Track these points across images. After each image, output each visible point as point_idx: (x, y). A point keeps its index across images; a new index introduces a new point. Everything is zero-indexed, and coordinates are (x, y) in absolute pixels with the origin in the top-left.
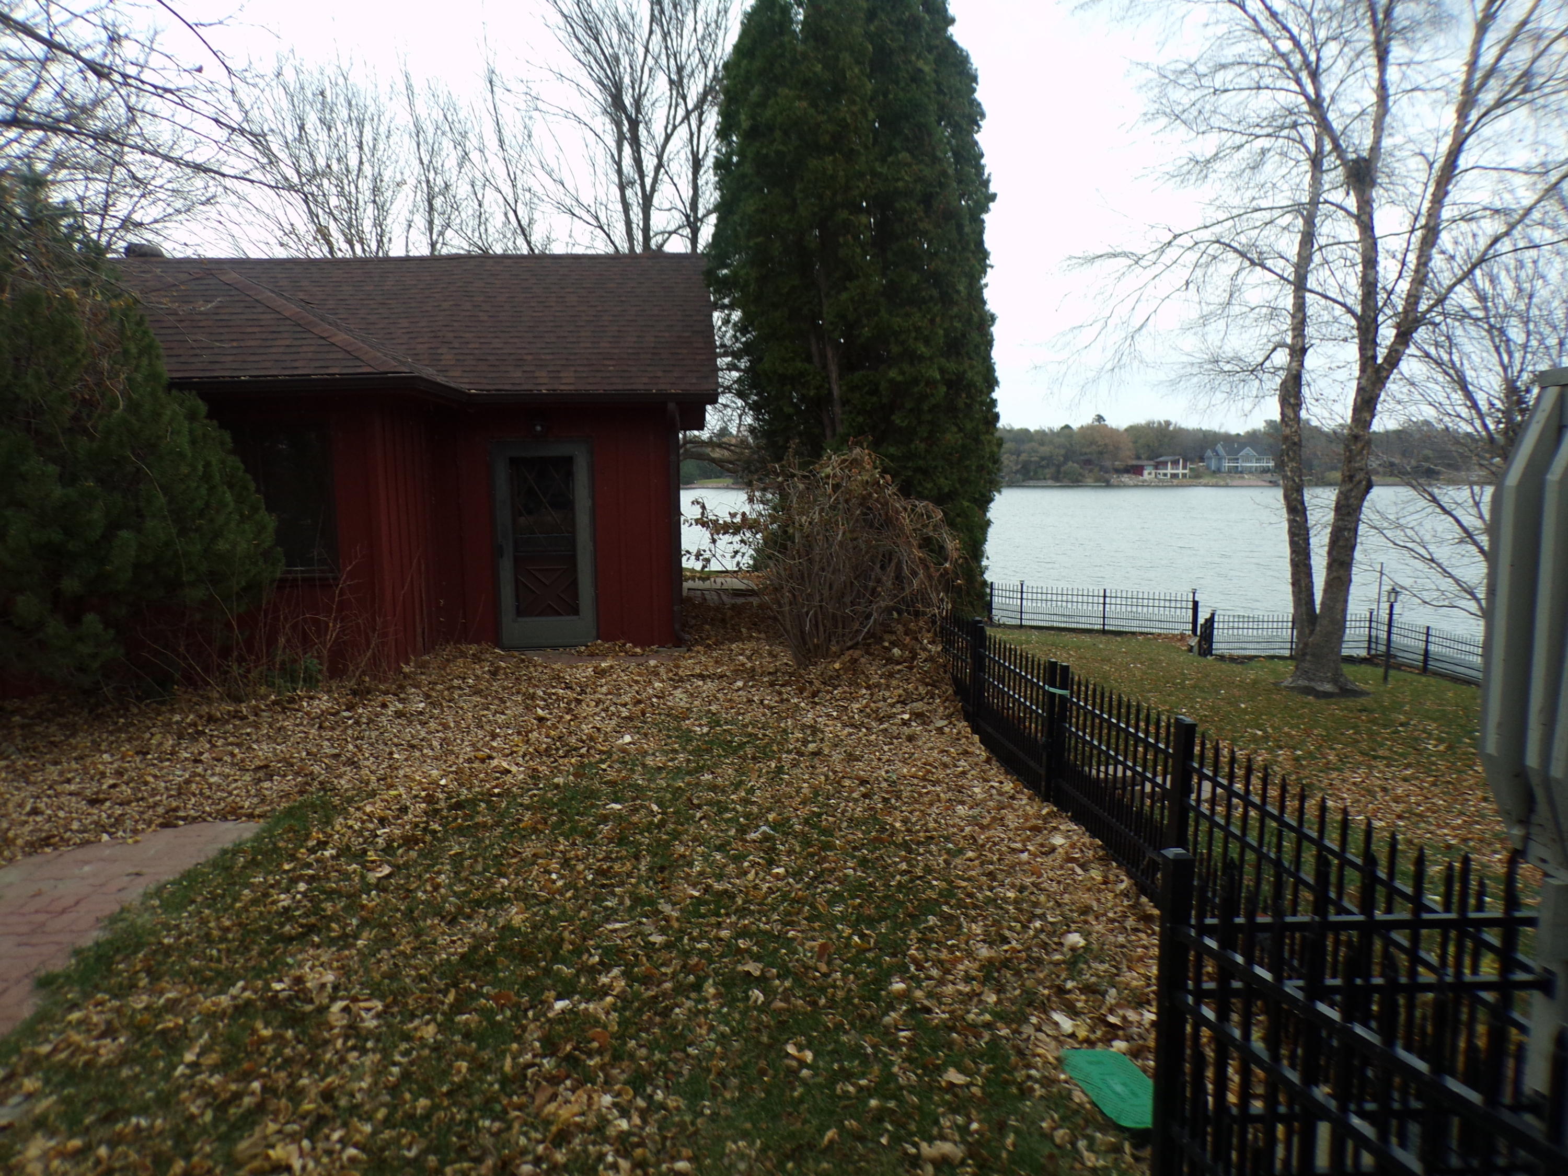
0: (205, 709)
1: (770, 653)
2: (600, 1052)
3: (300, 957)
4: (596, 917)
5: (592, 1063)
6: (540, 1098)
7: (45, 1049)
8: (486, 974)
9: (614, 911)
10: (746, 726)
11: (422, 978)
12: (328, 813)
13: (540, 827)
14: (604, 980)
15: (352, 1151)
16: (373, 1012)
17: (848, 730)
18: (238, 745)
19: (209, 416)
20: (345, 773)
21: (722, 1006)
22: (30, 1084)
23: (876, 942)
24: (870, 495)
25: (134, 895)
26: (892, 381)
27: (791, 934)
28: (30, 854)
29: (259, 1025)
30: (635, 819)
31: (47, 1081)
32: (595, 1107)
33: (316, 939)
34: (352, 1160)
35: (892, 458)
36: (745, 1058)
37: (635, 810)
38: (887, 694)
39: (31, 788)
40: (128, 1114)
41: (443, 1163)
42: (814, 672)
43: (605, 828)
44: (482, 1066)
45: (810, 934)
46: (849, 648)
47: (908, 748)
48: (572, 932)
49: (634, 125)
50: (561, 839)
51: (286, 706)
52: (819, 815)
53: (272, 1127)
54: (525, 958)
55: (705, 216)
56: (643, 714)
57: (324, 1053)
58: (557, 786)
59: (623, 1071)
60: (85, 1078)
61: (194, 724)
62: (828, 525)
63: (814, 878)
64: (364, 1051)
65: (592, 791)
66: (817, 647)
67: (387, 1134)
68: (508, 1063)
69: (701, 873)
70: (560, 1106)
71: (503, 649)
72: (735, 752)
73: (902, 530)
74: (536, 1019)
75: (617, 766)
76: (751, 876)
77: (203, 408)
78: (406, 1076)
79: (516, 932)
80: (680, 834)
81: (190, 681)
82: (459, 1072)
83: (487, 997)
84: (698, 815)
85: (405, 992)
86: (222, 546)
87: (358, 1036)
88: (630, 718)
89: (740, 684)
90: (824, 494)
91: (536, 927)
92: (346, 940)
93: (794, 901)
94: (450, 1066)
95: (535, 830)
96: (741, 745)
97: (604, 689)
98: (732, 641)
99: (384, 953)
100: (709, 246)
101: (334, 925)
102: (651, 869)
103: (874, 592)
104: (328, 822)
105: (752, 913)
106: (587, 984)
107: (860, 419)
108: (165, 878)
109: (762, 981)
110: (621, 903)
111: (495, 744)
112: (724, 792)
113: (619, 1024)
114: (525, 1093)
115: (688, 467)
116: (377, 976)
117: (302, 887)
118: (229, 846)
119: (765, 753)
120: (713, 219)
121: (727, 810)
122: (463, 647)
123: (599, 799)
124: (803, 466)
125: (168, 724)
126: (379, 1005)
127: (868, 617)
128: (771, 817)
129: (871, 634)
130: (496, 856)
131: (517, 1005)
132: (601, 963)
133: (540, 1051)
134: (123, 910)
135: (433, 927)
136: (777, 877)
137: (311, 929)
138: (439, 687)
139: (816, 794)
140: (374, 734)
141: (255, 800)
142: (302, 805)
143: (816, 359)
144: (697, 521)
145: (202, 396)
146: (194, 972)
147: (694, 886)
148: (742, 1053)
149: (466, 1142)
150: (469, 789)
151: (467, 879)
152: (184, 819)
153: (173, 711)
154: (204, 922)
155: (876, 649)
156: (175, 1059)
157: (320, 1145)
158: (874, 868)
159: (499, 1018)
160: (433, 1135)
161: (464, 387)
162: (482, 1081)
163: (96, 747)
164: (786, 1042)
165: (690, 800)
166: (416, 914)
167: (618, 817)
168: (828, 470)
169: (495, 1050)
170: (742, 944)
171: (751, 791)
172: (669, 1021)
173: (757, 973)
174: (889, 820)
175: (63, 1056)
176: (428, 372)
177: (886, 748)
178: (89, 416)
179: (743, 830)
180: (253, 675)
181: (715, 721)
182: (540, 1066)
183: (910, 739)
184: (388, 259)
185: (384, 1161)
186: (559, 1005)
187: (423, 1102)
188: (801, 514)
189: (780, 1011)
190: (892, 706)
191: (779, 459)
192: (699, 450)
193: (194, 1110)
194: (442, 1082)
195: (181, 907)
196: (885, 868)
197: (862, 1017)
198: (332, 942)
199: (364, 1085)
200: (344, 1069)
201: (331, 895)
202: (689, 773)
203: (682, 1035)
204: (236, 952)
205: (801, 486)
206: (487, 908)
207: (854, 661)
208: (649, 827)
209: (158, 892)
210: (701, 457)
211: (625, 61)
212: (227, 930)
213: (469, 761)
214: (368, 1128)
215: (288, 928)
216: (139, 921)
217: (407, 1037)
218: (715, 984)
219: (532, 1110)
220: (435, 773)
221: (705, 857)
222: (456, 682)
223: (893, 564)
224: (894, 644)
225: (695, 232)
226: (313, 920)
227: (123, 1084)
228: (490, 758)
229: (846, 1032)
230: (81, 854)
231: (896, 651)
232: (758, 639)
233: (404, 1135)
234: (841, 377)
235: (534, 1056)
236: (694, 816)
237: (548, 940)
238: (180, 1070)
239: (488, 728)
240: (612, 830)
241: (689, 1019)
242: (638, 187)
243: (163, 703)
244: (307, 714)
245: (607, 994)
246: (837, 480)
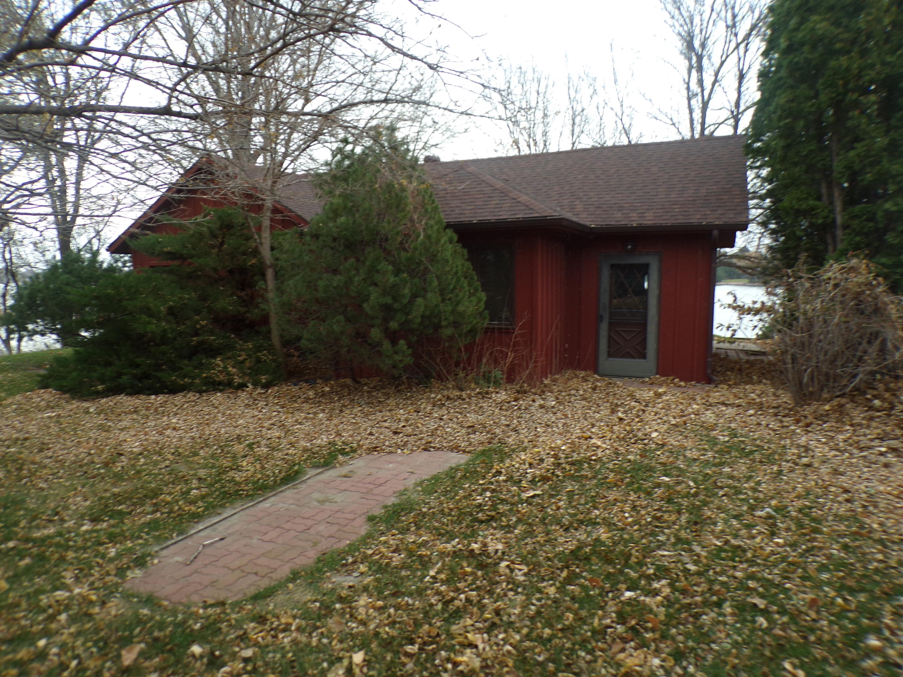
0: (446, 393)
1: (774, 394)
2: (653, 630)
3: (486, 533)
4: (652, 545)
5: (647, 636)
6: (616, 648)
7: (370, 552)
8: (585, 565)
9: (664, 544)
10: (755, 440)
11: (549, 559)
12: (503, 456)
13: (619, 483)
14: (656, 585)
15: (508, 647)
16: (522, 572)
17: (834, 453)
18: (461, 413)
19: (458, 241)
20: (511, 435)
21: (737, 622)
22: (363, 568)
23: (857, 607)
24: (863, 292)
25: (411, 482)
26: (886, 211)
27: (788, 585)
28: (368, 454)
29: (465, 564)
30: (678, 488)
31: (370, 569)
32: (648, 664)
33: (494, 524)
34: (509, 652)
35: (884, 265)
36: (753, 662)
37: (678, 483)
38: (868, 432)
39: (370, 422)
40: (403, 594)
41: (558, 670)
42: (808, 410)
43: (659, 492)
44: (581, 619)
45: (803, 589)
46: (838, 397)
47: (884, 472)
48: (637, 551)
49: (700, 58)
50: (631, 493)
51: (484, 395)
52: (810, 508)
53: (469, 622)
54: (609, 561)
55: (745, 110)
56: (685, 423)
57: (497, 588)
58: (629, 461)
59: (667, 647)
60: (386, 571)
61: (440, 400)
62: (828, 311)
63: (807, 551)
64: (517, 593)
65: (651, 467)
66: (812, 393)
67: (527, 644)
68: (596, 622)
69: (722, 531)
70: (626, 657)
71: (599, 375)
72: (747, 455)
73: (889, 317)
74: (613, 599)
75: (667, 454)
76: (758, 540)
77: (455, 237)
78: (538, 613)
79: (603, 544)
80: (708, 503)
81: (440, 378)
82: (568, 619)
83: (585, 578)
84: (721, 493)
85: (539, 565)
86: (461, 308)
87: (514, 583)
88: (675, 425)
89: (752, 412)
90: (825, 291)
91: (615, 544)
92: (509, 528)
93: (790, 563)
94: (563, 614)
95: (616, 485)
96: (752, 452)
97: (660, 406)
98: (747, 383)
99: (528, 540)
100: (747, 129)
101: (503, 519)
102: (688, 522)
103: (860, 359)
104: (502, 461)
105: (758, 565)
106: (645, 585)
107: (858, 239)
108: (424, 477)
109: (765, 612)
110: (668, 539)
111: (593, 430)
112: (739, 481)
113: (666, 615)
114: (606, 643)
115: (720, 271)
116: (525, 553)
117: (488, 494)
118: (454, 466)
119: (769, 459)
120: (751, 111)
121: (741, 493)
122: (578, 372)
123: (655, 472)
124: (810, 271)
125: (428, 398)
126: (525, 569)
127: (855, 376)
128: (774, 503)
129: (856, 389)
130: (593, 496)
131: (602, 588)
132: (654, 574)
133: (615, 620)
134: (405, 490)
135: (555, 531)
136: (777, 544)
137: (492, 518)
138: (563, 394)
139: (808, 494)
140: (528, 416)
141: (467, 443)
142: (489, 450)
143: (825, 198)
144: (730, 306)
145: (456, 231)
146: (436, 529)
147: (718, 538)
148: (750, 658)
149: (570, 662)
150: (578, 454)
151: (575, 507)
152: (434, 448)
153: (431, 392)
154: (441, 503)
155: (859, 399)
156: (426, 572)
157: (493, 639)
158: (853, 553)
159: (592, 593)
160: (552, 652)
161: (588, 223)
162: (581, 628)
163: (397, 405)
164: (785, 659)
165: (715, 482)
166: (547, 521)
167: (668, 486)
168: (830, 274)
169: (589, 611)
170: (751, 584)
171: (759, 483)
172: (699, 623)
173: (762, 607)
174: (868, 521)
175: (377, 557)
176: (569, 215)
177: (865, 470)
178: (407, 242)
179: (752, 508)
180: (469, 378)
181: (733, 434)
182: (616, 628)
183: (886, 465)
184: (548, 154)
185: (525, 658)
186: (628, 594)
187: (547, 631)
188: (807, 303)
189: (779, 637)
190: (872, 440)
191: (790, 267)
192: (729, 260)
193: (433, 601)
194: (558, 622)
195: (431, 494)
196: (864, 554)
197: (843, 657)
198: (502, 528)
199: (516, 612)
200: (506, 599)
201: (503, 501)
202: (715, 465)
203: (706, 634)
204: (455, 523)
205: (807, 285)
206: (587, 526)
207: (841, 406)
208: (688, 495)
209: (421, 484)
210: (730, 265)
211: (697, 20)
212: (451, 510)
213: (579, 438)
214: (518, 637)
215: (480, 515)
216: (412, 497)
217: (540, 591)
218: (732, 606)
219: (609, 653)
220: (559, 442)
221: (726, 521)
222: (573, 392)
223: (878, 341)
224: (875, 397)
225: (737, 121)
226: (493, 513)
227: (402, 578)
228: (590, 438)
229: (831, 665)
230: (389, 457)
231: (877, 402)
232: (765, 384)
233: (536, 647)
234: (844, 209)
235: (613, 622)
236: (717, 494)
237: (622, 553)
238: (427, 579)
239: (589, 420)
240: (663, 493)
241: (712, 625)
242: (700, 98)
243: (426, 387)
244: (495, 401)
245: (657, 595)
246: (837, 281)
